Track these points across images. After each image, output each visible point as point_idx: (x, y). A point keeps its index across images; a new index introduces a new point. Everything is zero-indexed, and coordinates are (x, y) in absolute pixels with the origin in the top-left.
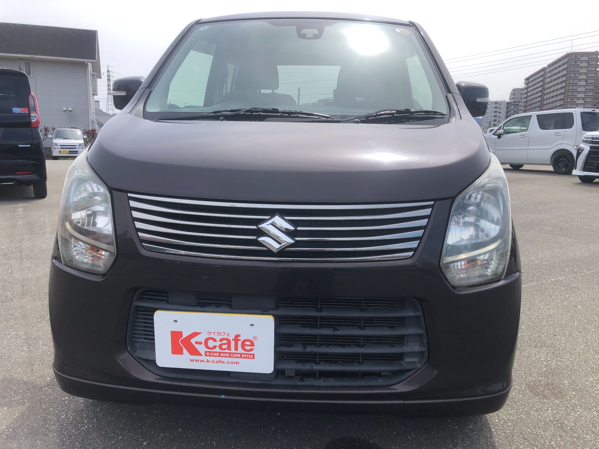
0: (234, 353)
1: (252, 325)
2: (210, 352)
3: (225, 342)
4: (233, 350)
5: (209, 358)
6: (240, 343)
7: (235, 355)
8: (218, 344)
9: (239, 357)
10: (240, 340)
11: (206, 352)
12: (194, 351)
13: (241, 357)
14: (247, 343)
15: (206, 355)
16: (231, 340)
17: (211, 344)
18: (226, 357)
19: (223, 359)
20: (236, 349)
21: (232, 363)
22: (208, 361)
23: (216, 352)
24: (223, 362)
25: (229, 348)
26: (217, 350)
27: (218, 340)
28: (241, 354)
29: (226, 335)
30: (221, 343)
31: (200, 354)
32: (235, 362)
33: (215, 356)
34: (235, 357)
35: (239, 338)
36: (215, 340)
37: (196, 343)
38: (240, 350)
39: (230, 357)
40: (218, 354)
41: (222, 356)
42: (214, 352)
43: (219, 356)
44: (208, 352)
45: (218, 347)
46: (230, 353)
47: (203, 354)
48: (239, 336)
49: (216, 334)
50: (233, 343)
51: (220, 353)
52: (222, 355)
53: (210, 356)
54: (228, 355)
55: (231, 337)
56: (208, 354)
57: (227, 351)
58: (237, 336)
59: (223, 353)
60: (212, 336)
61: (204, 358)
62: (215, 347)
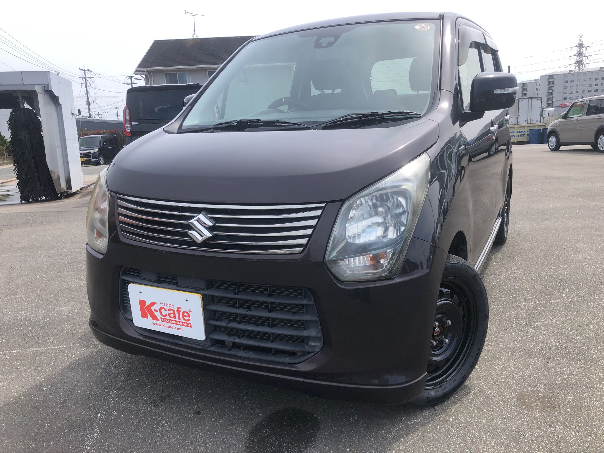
0: (178, 321)
1: (187, 300)
2: (164, 319)
3: (172, 312)
4: (177, 319)
5: (164, 323)
6: (181, 314)
7: (179, 323)
8: (167, 312)
9: (182, 324)
10: (180, 311)
11: (161, 318)
12: (154, 317)
13: (183, 325)
14: (186, 314)
15: (162, 321)
16: (175, 311)
17: (164, 312)
18: (175, 324)
19: (172, 325)
20: (179, 318)
21: (178, 329)
22: (163, 326)
23: (168, 319)
24: (172, 328)
25: (175, 317)
26: (167, 317)
27: (167, 310)
28: (183, 323)
29: (172, 306)
30: (169, 312)
31: (157, 320)
32: (180, 329)
33: (167, 322)
34: (179, 325)
35: (180, 310)
36: (165, 310)
37: (155, 310)
38: (182, 320)
39: (176, 324)
40: (168, 321)
41: (171, 323)
42: (166, 319)
43: (169, 322)
44: (163, 318)
45: (168, 315)
46: (176, 321)
47: (160, 319)
48: (180, 308)
49: (166, 305)
50: (176, 313)
51: (170, 320)
52: (171, 321)
53: (164, 321)
54: (174, 322)
55: (175, 309)
56: (162, 320)
57: (173, 319)
58: (179, 308)
59: (172, 320)
60: (163, 306)
61: (160, 322)
62: (166, 315)
